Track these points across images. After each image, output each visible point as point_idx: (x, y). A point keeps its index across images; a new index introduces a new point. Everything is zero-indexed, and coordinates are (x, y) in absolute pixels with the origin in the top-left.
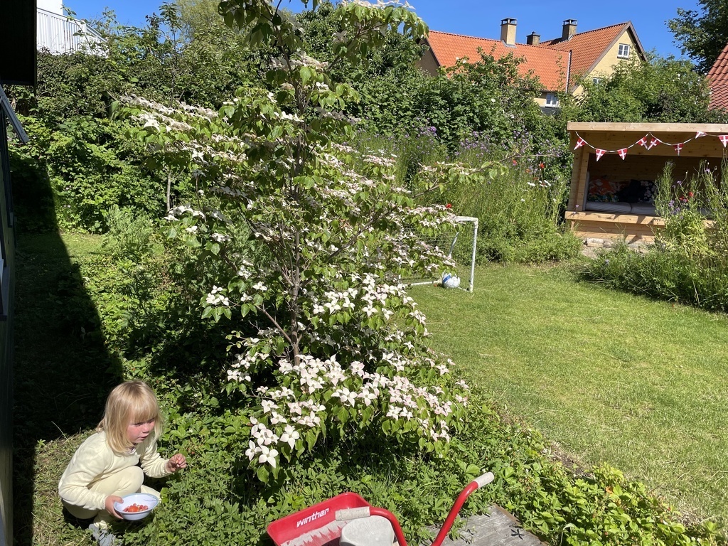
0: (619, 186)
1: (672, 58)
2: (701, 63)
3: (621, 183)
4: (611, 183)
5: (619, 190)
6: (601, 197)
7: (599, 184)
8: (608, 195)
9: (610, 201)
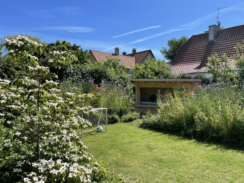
0: (150, 96)
1: (159, 60)
2: (170, 61)
3: (150, 95)
4: (147, 96)
5: (150, 97)
6: (145, 100)
7: (144, 96)
8: (147, 99)
9: (147, 101)
